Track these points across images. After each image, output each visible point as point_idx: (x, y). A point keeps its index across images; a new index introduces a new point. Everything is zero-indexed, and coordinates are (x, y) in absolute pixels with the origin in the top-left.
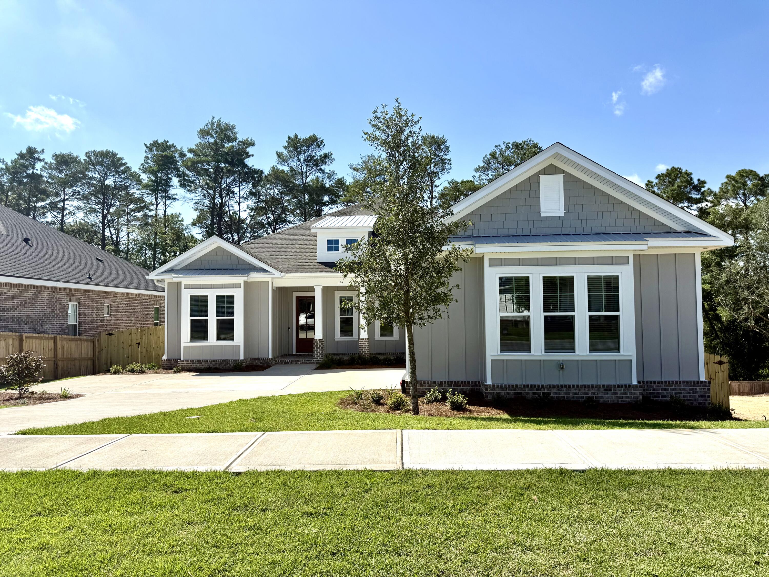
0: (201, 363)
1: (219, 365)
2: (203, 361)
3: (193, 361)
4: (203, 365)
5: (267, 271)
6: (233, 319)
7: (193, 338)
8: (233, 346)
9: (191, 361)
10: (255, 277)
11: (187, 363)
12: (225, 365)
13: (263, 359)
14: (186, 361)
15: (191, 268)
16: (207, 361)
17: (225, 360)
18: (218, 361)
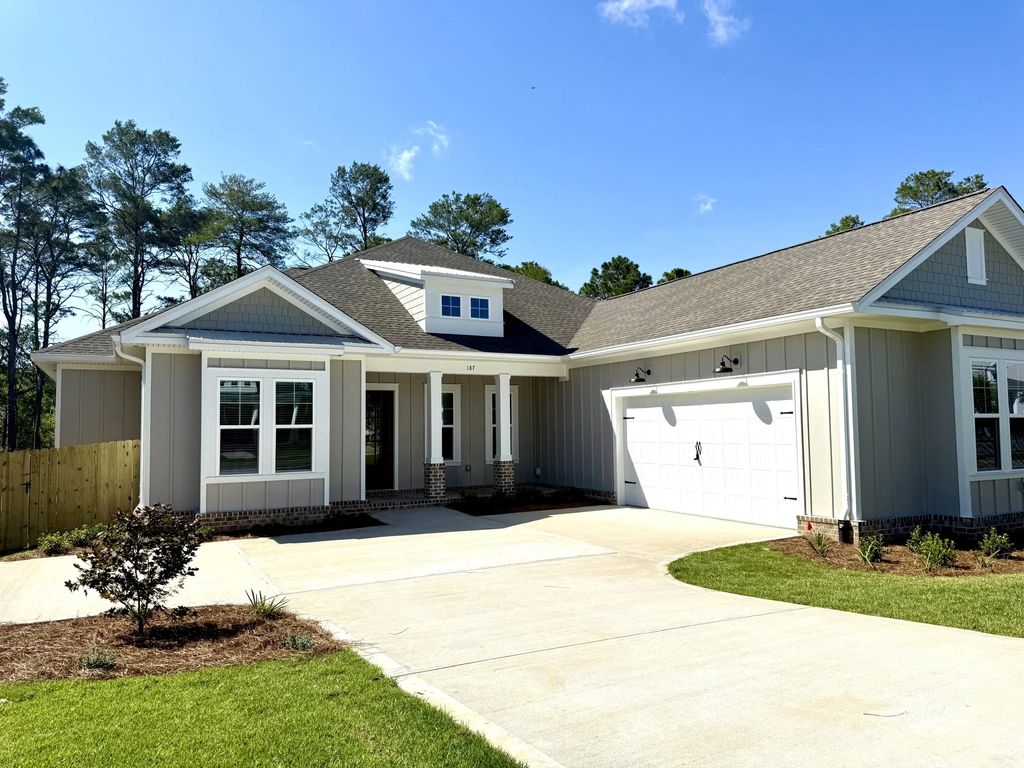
0: (247, 518)
1: (284, 519)
2: (250, 513)
3: (230, 513)
4: (250, 522)
5: (369, 342)
6: (310, 430)
7: (227, 466)
8: (310, 480)
9: (225, 514)
10: (350, 351)
11: (216, 520)
12: (297, 519)
13: (354, 502)
14: (214, 514)
15: (205, 326)
16: (260, 513)
17: (297, 509)
18: (283, 512)
